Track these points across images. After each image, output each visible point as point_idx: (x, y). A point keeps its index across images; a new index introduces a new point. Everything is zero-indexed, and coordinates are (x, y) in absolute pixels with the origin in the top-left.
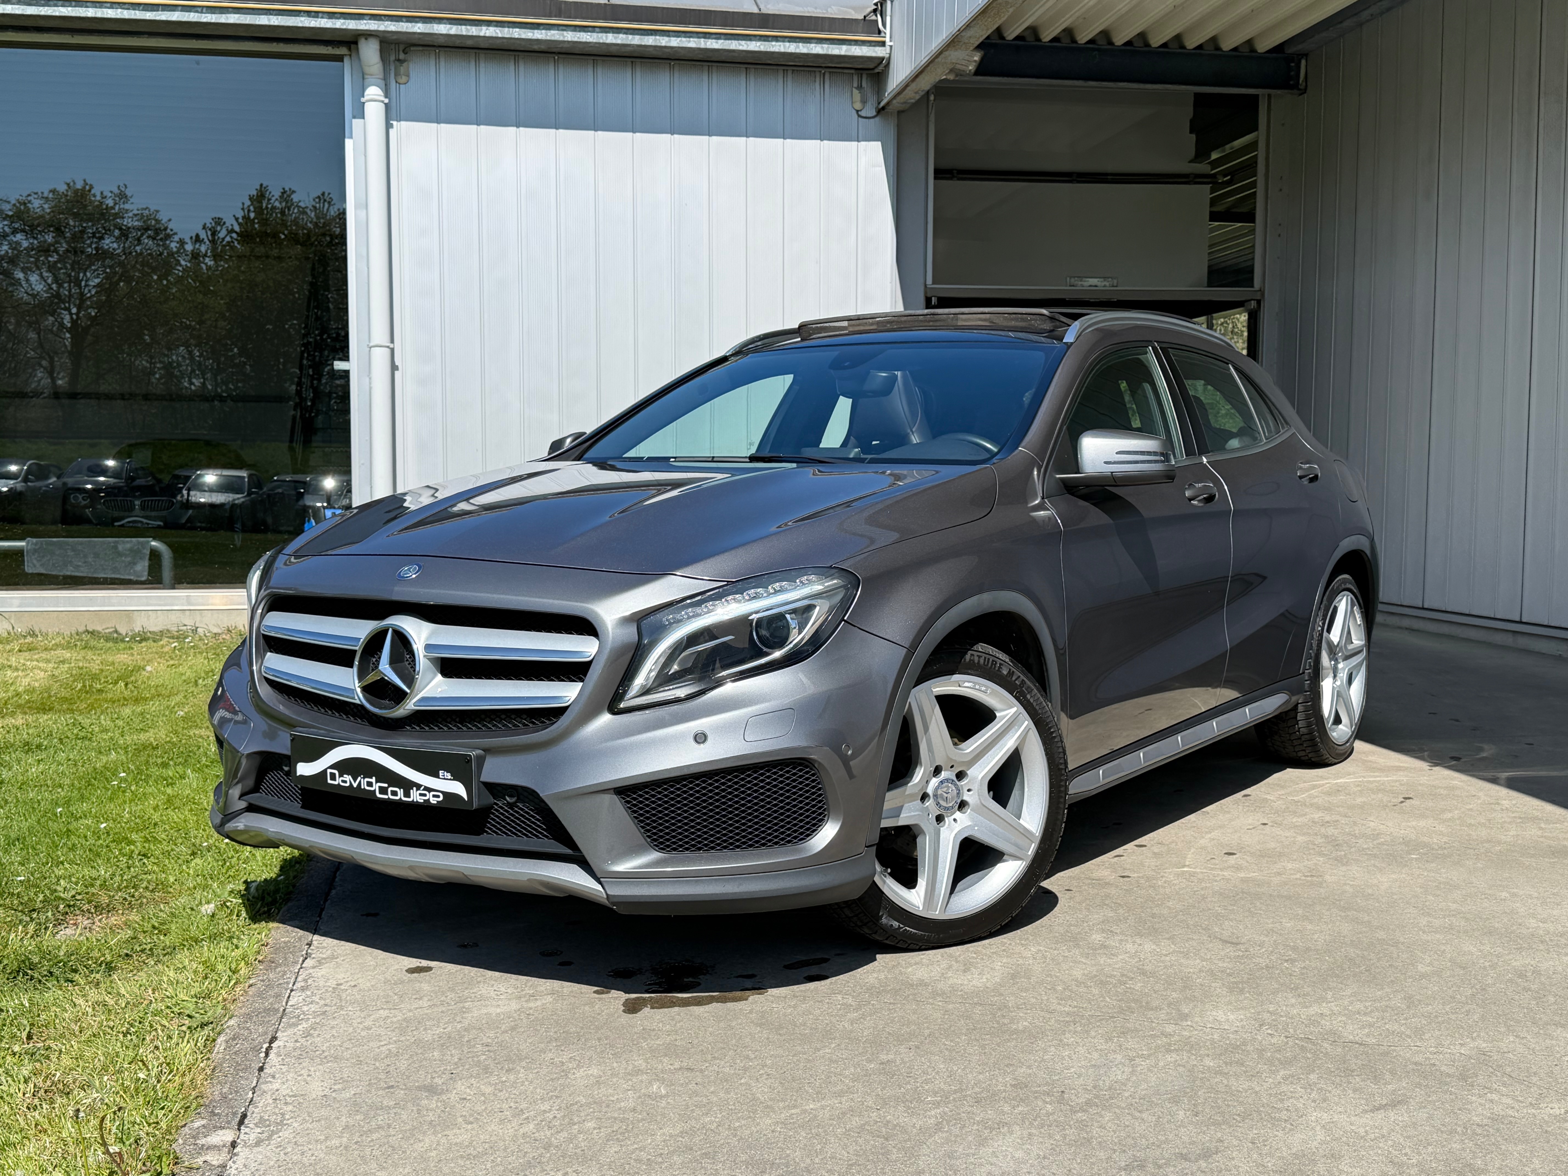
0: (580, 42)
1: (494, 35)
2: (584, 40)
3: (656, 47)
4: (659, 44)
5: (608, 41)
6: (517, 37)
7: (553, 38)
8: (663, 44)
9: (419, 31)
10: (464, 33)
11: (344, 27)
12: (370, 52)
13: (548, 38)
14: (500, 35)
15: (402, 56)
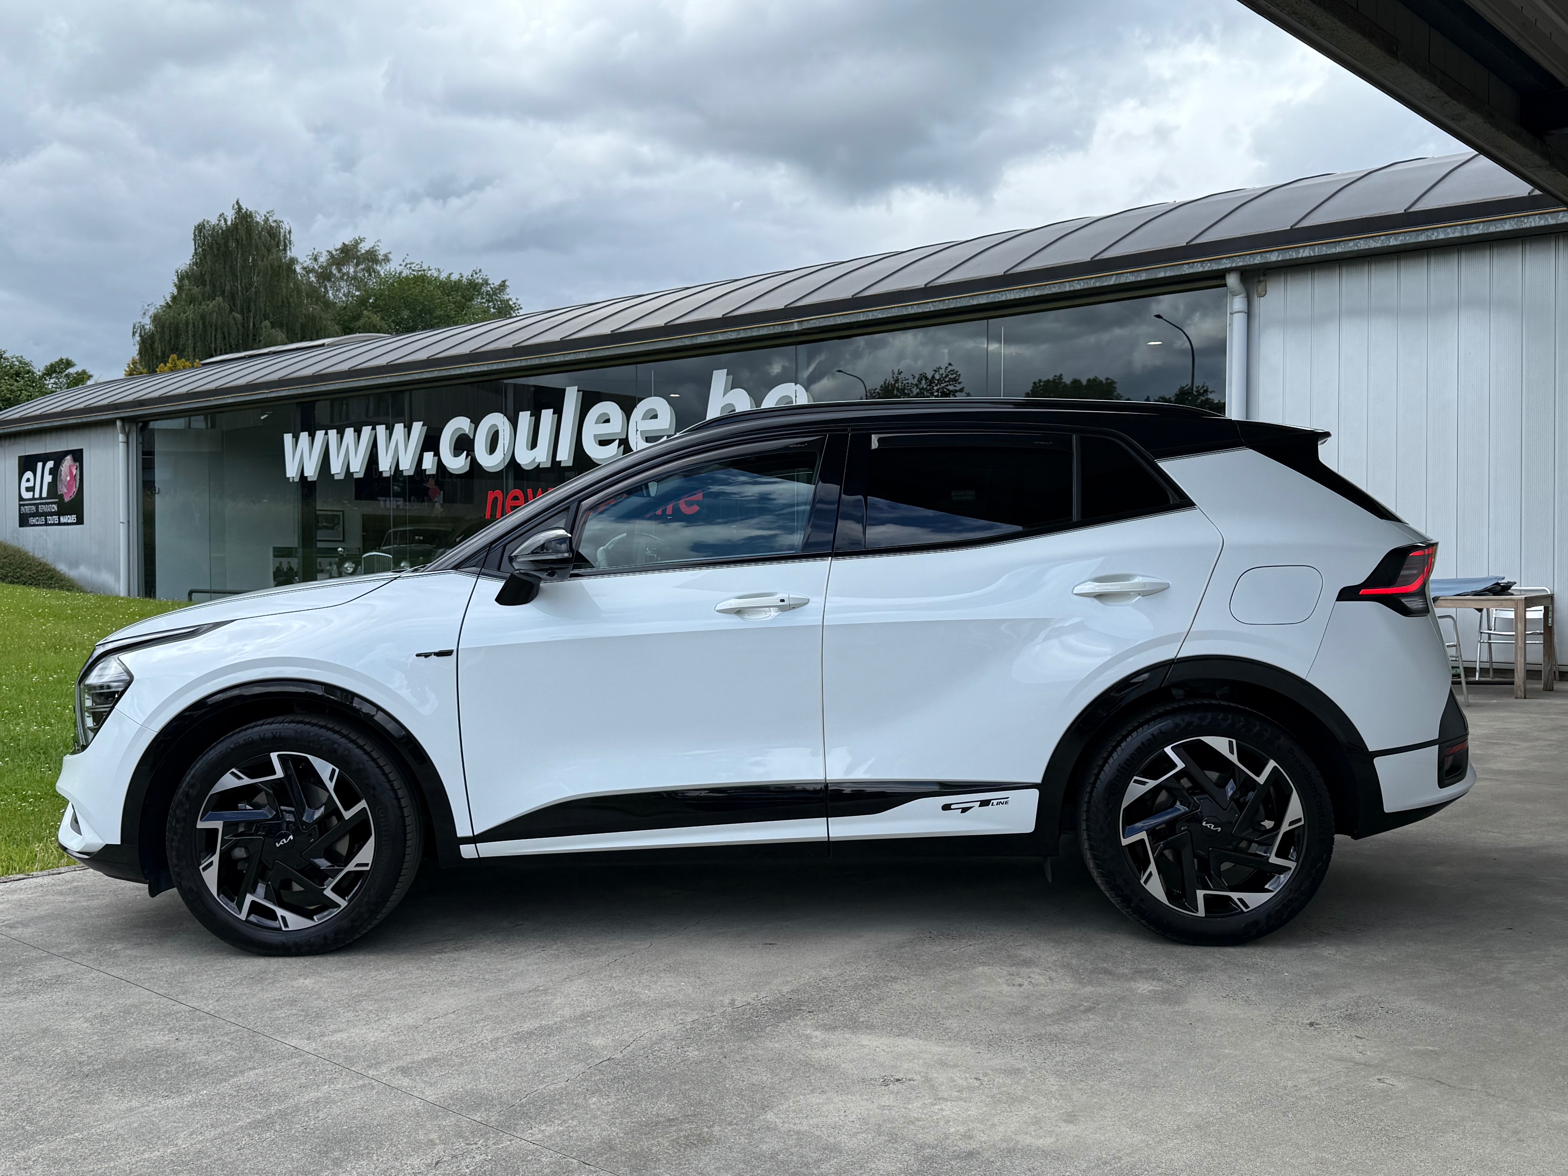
0: (1371, 249)
1: (1308, 255)
2: (1373, 246)
3: (1428, 241)
4: (1430, 239)
5: (1391, 244)
6: (1324, 253)
7: (1350, 249)
8: (1434, 238)
9: (1258, 262)
10: (1288, 258)
11: (1210, 269)
12: (1232, 280)
13: (1347, 250)
14: (1312, 255)
15: (1262, 278)
